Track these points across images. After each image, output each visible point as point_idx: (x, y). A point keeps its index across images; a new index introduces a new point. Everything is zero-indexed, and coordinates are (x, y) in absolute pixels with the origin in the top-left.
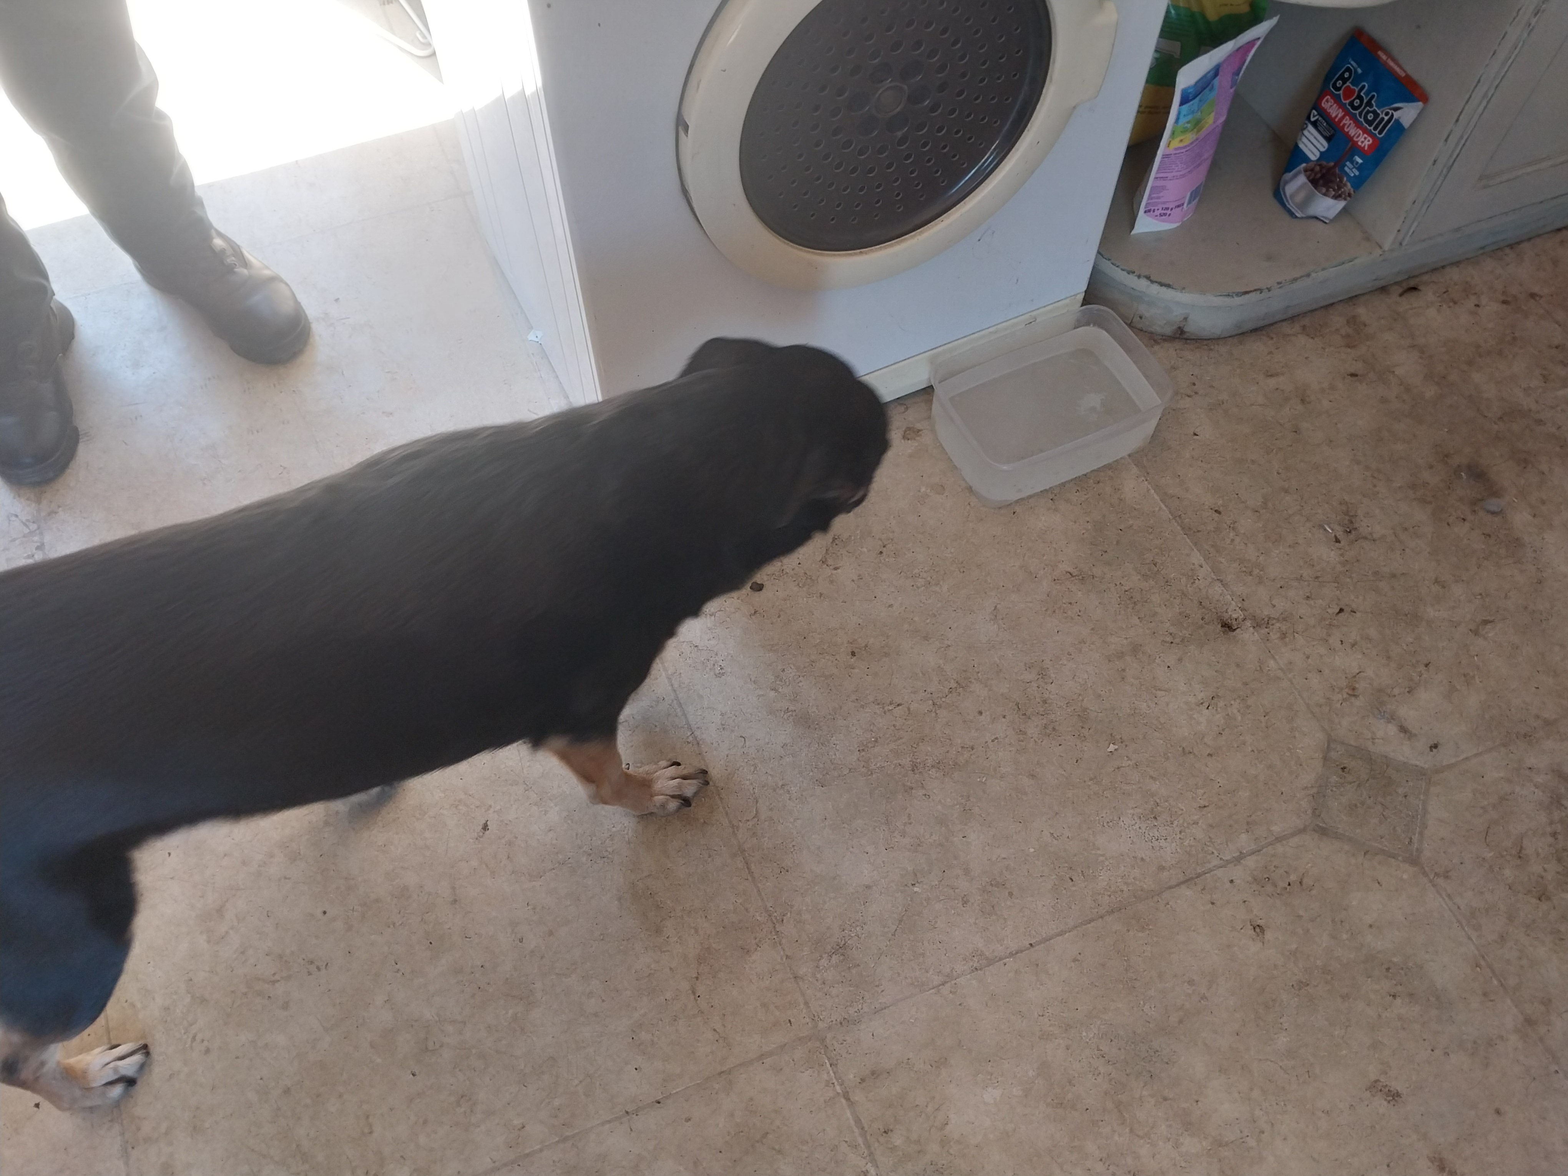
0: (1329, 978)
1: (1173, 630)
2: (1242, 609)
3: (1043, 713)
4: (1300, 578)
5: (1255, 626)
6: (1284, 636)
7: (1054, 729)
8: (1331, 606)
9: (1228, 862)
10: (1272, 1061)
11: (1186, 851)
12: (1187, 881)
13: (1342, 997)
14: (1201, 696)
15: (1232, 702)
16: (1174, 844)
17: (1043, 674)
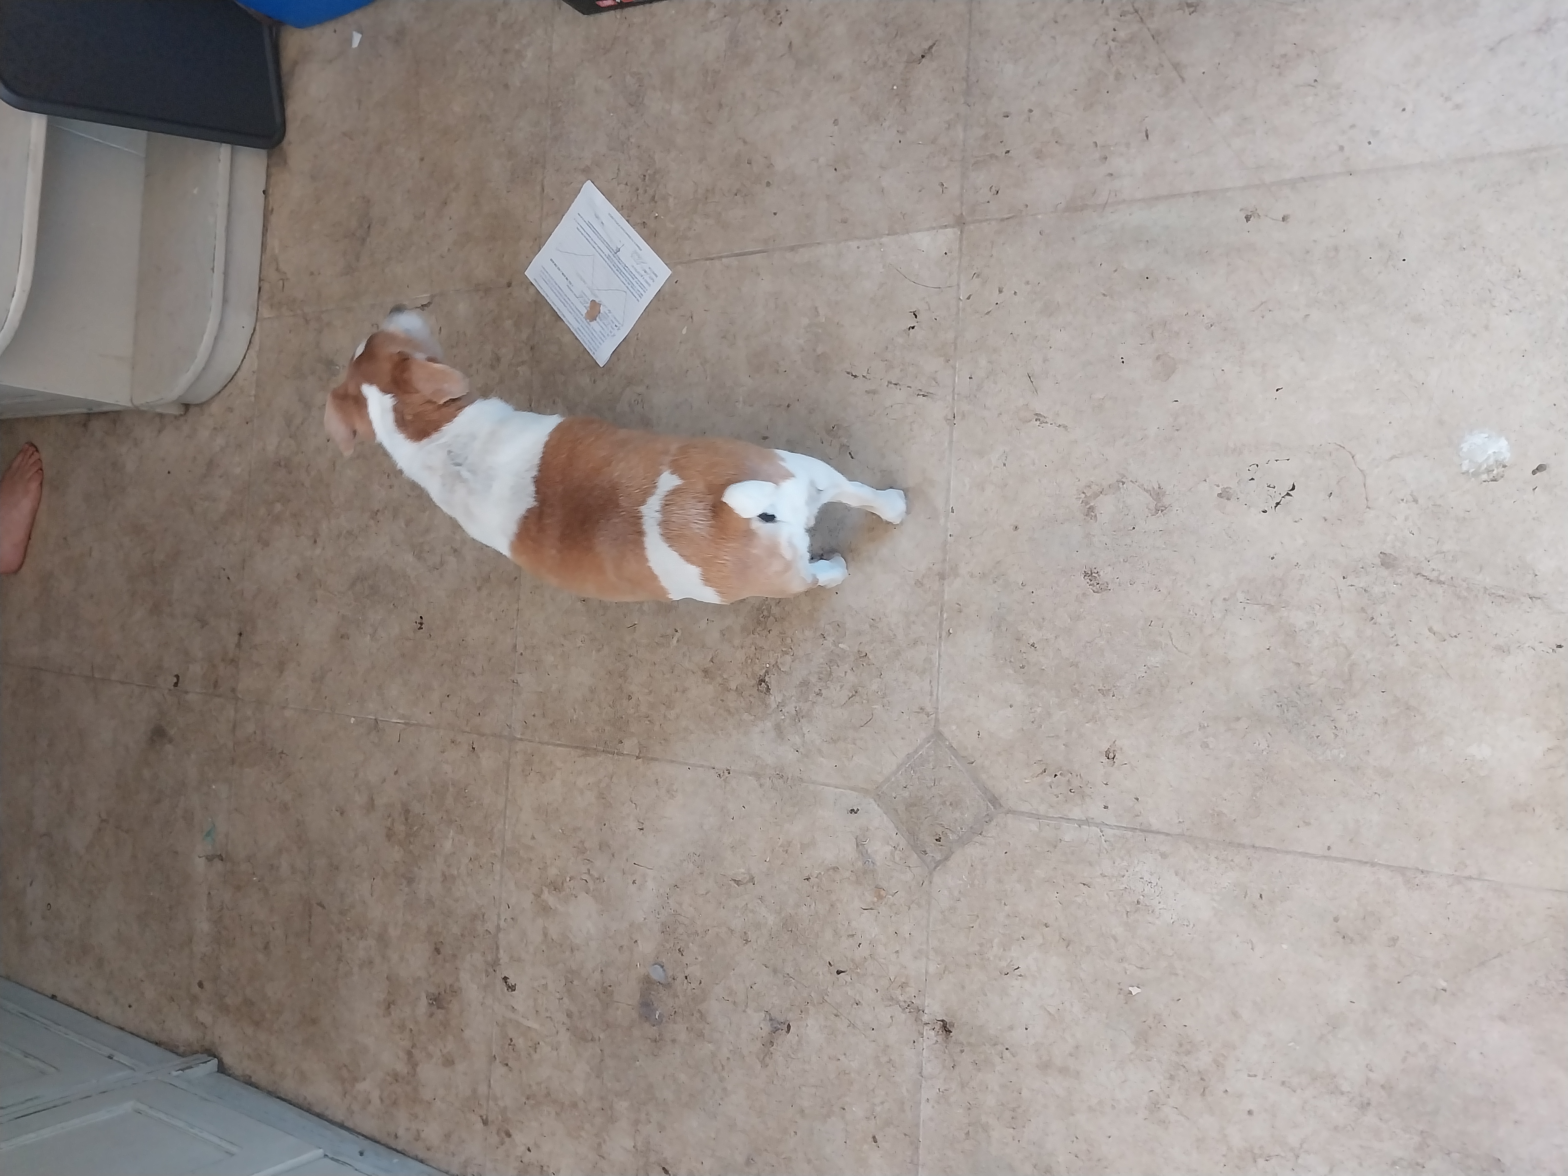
0: (1076, 686)
1: (997, 1060)
2: (922, 1035)
3: (1182, 1067)
4: (851, 1025)
5: (921, 1012)
6: (903, 986)
7: (1181, 1045)
8: (845, 982)
9: (1097, 825)
10: (1176, 648)
11: (1130, 856)
12: (1147, 830)
13: (1077, 666)
14: (1016, 983)
15: (992, 958)
16: (1137, 869)
17: (1155, 1106)
